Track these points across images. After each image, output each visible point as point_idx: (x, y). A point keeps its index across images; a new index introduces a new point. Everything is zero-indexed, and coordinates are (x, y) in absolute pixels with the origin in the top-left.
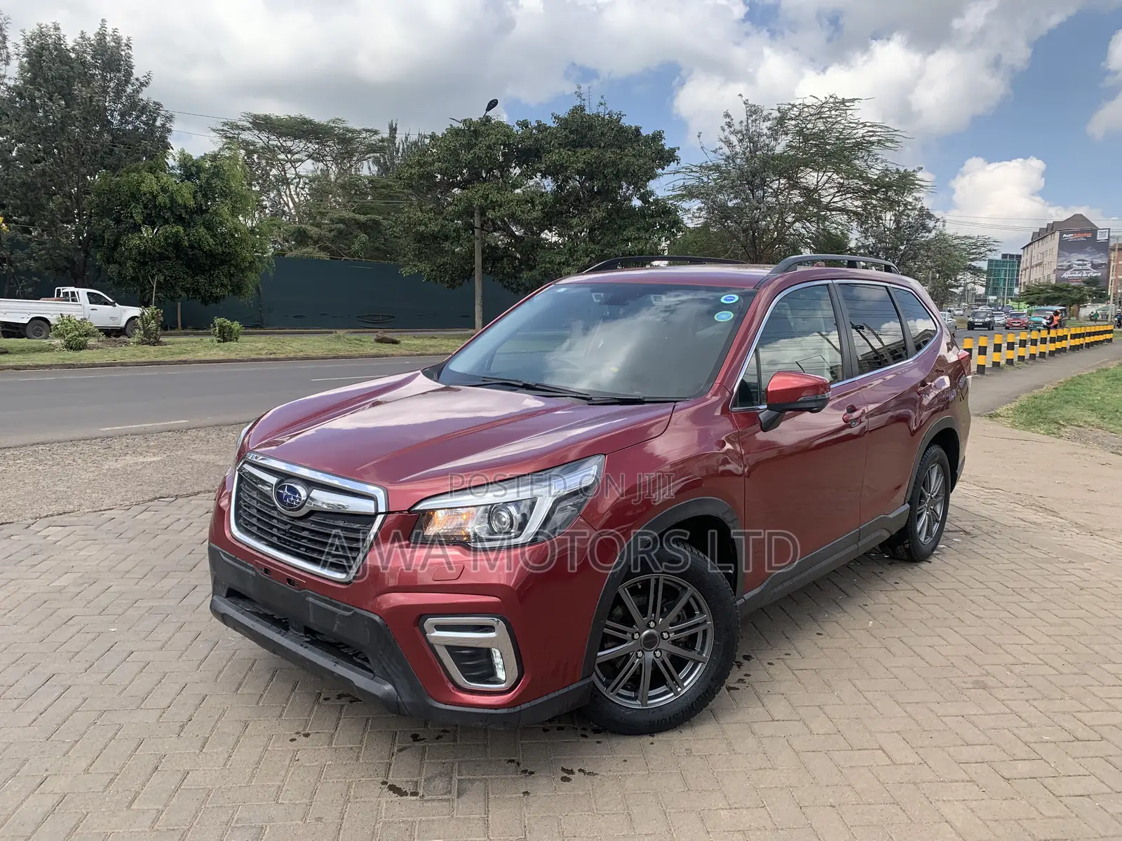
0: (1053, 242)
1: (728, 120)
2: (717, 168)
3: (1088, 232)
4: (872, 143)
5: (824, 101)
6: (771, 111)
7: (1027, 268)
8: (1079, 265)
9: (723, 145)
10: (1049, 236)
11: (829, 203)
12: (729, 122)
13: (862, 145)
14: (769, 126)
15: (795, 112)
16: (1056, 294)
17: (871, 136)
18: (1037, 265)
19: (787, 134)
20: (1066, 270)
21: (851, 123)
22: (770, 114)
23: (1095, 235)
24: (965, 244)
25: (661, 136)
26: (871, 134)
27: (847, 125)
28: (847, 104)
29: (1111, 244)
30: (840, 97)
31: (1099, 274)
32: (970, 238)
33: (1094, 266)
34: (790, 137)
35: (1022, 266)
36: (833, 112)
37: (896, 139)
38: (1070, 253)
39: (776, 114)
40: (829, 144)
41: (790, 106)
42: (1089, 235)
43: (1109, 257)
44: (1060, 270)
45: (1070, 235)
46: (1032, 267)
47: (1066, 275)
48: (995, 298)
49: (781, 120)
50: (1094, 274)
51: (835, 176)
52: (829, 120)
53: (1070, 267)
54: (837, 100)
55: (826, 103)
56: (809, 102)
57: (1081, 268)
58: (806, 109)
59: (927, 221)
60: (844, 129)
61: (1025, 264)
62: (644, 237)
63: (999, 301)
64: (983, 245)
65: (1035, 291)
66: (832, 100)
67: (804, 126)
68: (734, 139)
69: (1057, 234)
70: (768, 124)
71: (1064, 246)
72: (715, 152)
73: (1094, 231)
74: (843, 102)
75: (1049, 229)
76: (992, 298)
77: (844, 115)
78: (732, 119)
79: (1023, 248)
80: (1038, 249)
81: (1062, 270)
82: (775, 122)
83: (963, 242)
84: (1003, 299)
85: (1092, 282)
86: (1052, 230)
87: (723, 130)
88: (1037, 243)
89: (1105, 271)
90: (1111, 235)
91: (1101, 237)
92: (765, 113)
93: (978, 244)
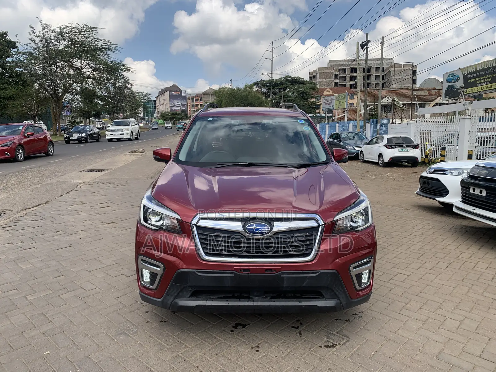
0: (167, 95)
1: (32, 29)
2: (30, 54)
3: (179, 92)
4: (105, 49)
5: (82, 26)
6: (55, 28)
7: (159, 106)
8: (177, 105)
9: (31, 42)
10: (165, 93)
11: (89, 75)
12: (33, 31)
13: (101, 49)
14: (54, 35)
15: (68, 30)
16: (173, 116)
17: (105, 46)
18: (162, 105)
19: (65, 40)
20: (173, 106)
21: (95, 38)
22: (55, 29)
23: (181, 93)
24: (138, 95)
25: (6, 34)
26: (106, 45)
27: (93, 39)
28: (92, 29)
29: (187, 97)
30: (89, 26)
31: (185, 108)
32: (140, 93)
33: (183, 105)
34: (66, 42)
35: (157, 105)
36: (86, 32)
37: (117, 48)
38: (174, 100)
39: (58, 30)
40: (86, 47)
41: (65, 27)
42: (179, 93)
43: (187, 102)
44: (171, 107)
45: (173, 93)
46: (160, 105)
47: (174, 108)
48: (147, 118)
49: (61, 33)
50: (183, 108)
51: (90, 63)
52: (85, 36)
53: (174, 105)
54: (88, 27)
55: (83, 27)
56: (75, 25)
57: (178, 105)
58: (73, 29)
59: (127, 85)
60: (91, 41)
61: (157, 104)
62: (8, 88)
63: (150, 119)
64: (146, 96)
65: (165, 115)
66: (85, 26)
67: (73, 37)
68: (37, 40)
69: (168, 92)
70: (54, 34)
71: (172, 97)
72: (27, 45)
73: (181, 91)
74: (91, 28)
75: (165, 90)
76: (146, 118)
77: (92, 34)
78: (35, 29)
79: (156, 97)
80: (162, 98)
81: (172, 106)
82: (57, 34)
83: (138, 94)
84: (151, 118)
85: (183, 111)
86: (166, 90)
87: (30, 34)
88: (161, 95)
89: (187, 107)
90: (187, 93)
91: (183, 94)
92: (52, 28)
93: (144, 95)
